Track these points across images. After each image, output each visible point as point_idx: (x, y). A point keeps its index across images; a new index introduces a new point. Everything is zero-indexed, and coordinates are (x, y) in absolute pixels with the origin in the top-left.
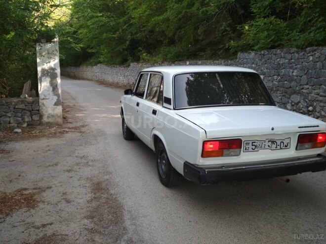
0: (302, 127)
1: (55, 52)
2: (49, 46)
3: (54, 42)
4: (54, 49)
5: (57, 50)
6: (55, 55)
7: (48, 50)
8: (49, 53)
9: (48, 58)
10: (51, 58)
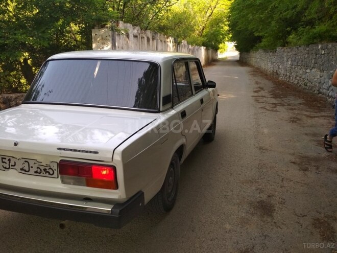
0: (64, 149)
1: (108, 38)
2: (103, 31)
3: (107, 28)
4: (107, 34)
5: (109, 35)
6: (108, 40)
7: (102, 36)
8: (103, 39)
9: (102, 43)
10: (104, 43)
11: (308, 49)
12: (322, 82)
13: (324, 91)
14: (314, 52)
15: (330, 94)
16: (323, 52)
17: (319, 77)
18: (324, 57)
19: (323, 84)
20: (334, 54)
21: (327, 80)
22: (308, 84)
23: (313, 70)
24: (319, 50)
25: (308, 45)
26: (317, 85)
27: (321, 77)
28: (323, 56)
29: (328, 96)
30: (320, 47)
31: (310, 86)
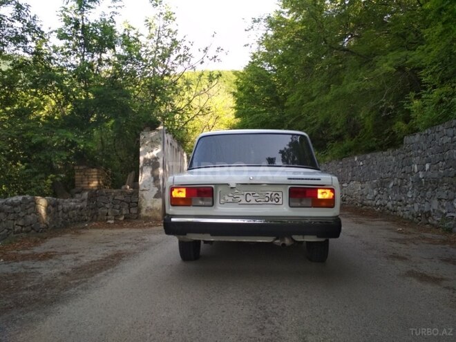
1: (159, 141)
2: (153, 134)
3: (158, 130)
4: (158, 137)
5: (160, 138)
6: (159, 143)
7: (152, 138)
8: (152, 142)
9: (151, 146)
10: (154, 146)
11: (341, 163)
12: (365, 193)
13: (369, 202)
14: (349, 165)
15: (378, 203)
16: (361, 163)
17: (360, 189)
18: (364, 168)
19: (366, 195)
20: (374, 163)
21: (370, 190)
22: (347, 199)
23: (351, 183)
24: (355, 162)
25: (341, 159)
26: (359, 197)
27: (362, 188)
28: (362, 168)
29: (375, 206)
30: (356, 159)
31: (349, 201)
